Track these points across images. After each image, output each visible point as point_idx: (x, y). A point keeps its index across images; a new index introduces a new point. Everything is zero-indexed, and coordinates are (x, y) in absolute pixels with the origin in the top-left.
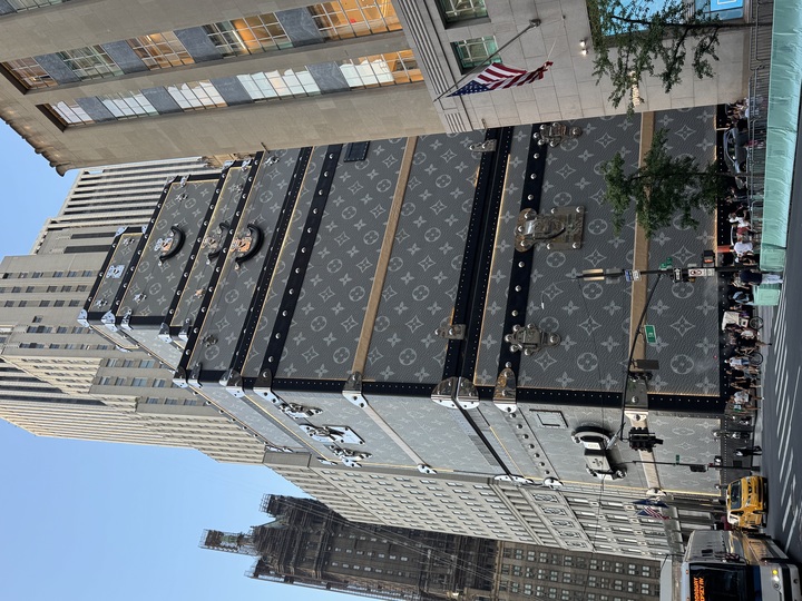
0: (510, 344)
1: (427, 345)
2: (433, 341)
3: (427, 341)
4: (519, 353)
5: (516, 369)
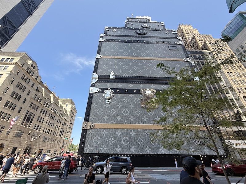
0: (107, 90)
1: (109, 70)
4: (104, 92)
5: (99, 92)
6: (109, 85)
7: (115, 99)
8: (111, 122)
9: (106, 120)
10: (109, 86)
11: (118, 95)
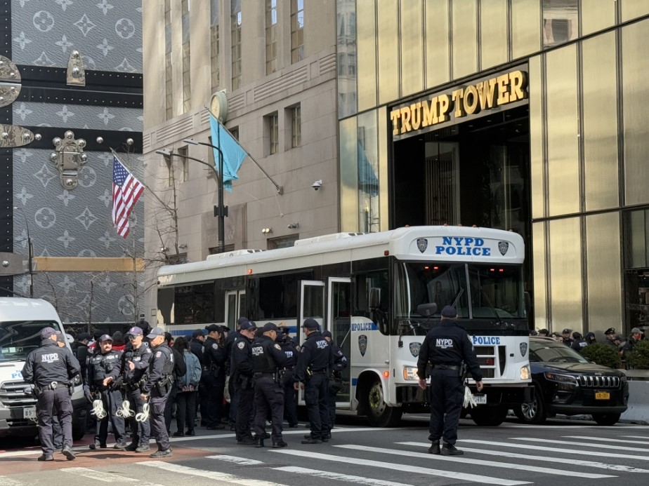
0: (62, 137)
1: (59, 43)
2: (64, 50)
3: (64, 43)
4: (53, 147)
5: (34, 145)
6: (65, 115)
7: (92, 171)
8: (82, 252)
9: (66, 245)
10: (65, 119)
11: (101, 156)
